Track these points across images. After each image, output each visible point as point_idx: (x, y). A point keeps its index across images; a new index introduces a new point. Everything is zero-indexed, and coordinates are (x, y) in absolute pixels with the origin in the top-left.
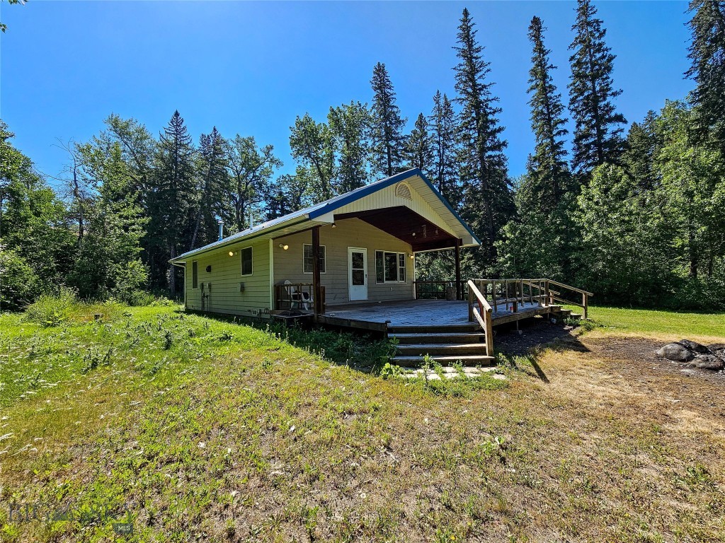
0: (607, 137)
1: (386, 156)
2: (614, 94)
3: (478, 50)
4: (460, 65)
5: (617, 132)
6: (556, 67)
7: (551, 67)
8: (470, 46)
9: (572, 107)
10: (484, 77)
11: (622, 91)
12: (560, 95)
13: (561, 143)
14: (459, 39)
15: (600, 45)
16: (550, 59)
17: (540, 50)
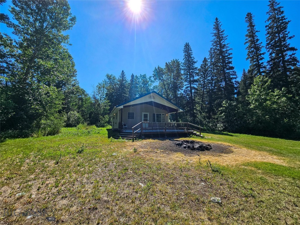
0: (287, 58)
1: (189, 76)
2: (290, 38)
3: (222, 32)
4: (214, 39)
5: (292, 55)
6: (259, 31)
7: (257, 31)
8: (219, 31)
9: (268, 47)
10: (225, 41)
11: (294, 36)
12: (262, 43)
13: (262, 63)
14: (214, 29)
15: (282, 17)
16: (256, 28)
17: (251, 25)
